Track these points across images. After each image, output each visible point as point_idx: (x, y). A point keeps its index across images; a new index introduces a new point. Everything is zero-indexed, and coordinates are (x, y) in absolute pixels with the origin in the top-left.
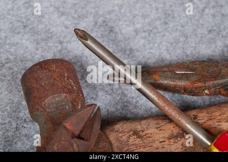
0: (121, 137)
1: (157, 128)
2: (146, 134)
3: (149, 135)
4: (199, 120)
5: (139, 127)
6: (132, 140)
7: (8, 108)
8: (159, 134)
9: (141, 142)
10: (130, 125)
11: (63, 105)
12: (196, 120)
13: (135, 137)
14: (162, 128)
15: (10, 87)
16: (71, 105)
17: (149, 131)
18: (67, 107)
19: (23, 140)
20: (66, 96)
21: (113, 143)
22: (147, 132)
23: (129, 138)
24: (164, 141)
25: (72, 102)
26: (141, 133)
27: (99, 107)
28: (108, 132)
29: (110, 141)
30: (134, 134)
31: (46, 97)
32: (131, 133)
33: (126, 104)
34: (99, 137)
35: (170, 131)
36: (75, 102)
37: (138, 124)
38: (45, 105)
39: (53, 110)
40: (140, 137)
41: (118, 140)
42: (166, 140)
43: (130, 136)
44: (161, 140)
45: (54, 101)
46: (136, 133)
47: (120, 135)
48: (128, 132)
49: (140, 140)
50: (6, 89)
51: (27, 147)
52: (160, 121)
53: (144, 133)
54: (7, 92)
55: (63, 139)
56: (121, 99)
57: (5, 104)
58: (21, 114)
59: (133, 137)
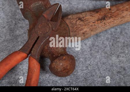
0: (72, 21)
1: (91, 16)
2: (85, 19)
3: (87, 20)
4: (112, 11)
5: (81, 16)
6: (78, 22)
7: (10, 14)
8: (92, 19)
9: (83, 23)
10: (76, 15)
11: (41, 8)
12: (110, 11)
13: (80, 21)
14: (93, 16)
15: (10, 4)
16: (44, 7)
17: (87, 18)
18: (43, 8)
19: (19, 29)
20: (41, 3)
21: (68, 25)
22: (86, 18)
23: (77, 21)
24: (95, 22)
25: (45, 6)
26: (83, 19)
27: (60, 5)
28: (65, 19)
29: (67, 24)
30: (79, 20)
31: (31, 4)
32: (77, 19)
33: (72, 8)
34: (61, 22)
35: (97, 17)
36: (47, 5)
37: (80, 14)
38: (31, 8)
39: (35, 10)
40: (82, 21)
41: (71, 23)
42: (96, 21)
43: (77, 20)
44: (93, 22)
45: (35, 5)
46: (80, 19)
47: (72, 20)
48: (76, 19)
49: (82, 22)
50: (7, 5)
51: (22, 33)
52: (92, 13)
53: (84, 19)
54: (8, 6)
55: (43, 22)
56: (69, 6)
57: (8, 12)
58: (17, 17)
59: (79, 21)
